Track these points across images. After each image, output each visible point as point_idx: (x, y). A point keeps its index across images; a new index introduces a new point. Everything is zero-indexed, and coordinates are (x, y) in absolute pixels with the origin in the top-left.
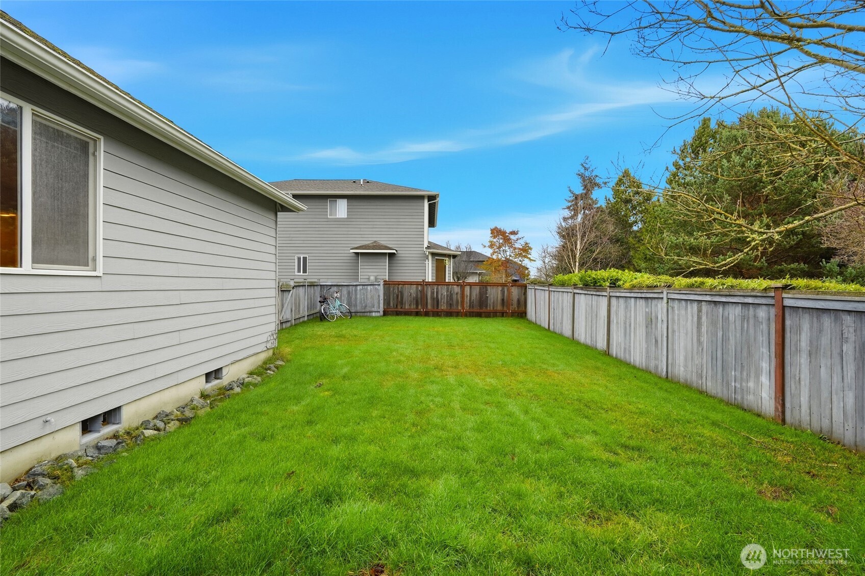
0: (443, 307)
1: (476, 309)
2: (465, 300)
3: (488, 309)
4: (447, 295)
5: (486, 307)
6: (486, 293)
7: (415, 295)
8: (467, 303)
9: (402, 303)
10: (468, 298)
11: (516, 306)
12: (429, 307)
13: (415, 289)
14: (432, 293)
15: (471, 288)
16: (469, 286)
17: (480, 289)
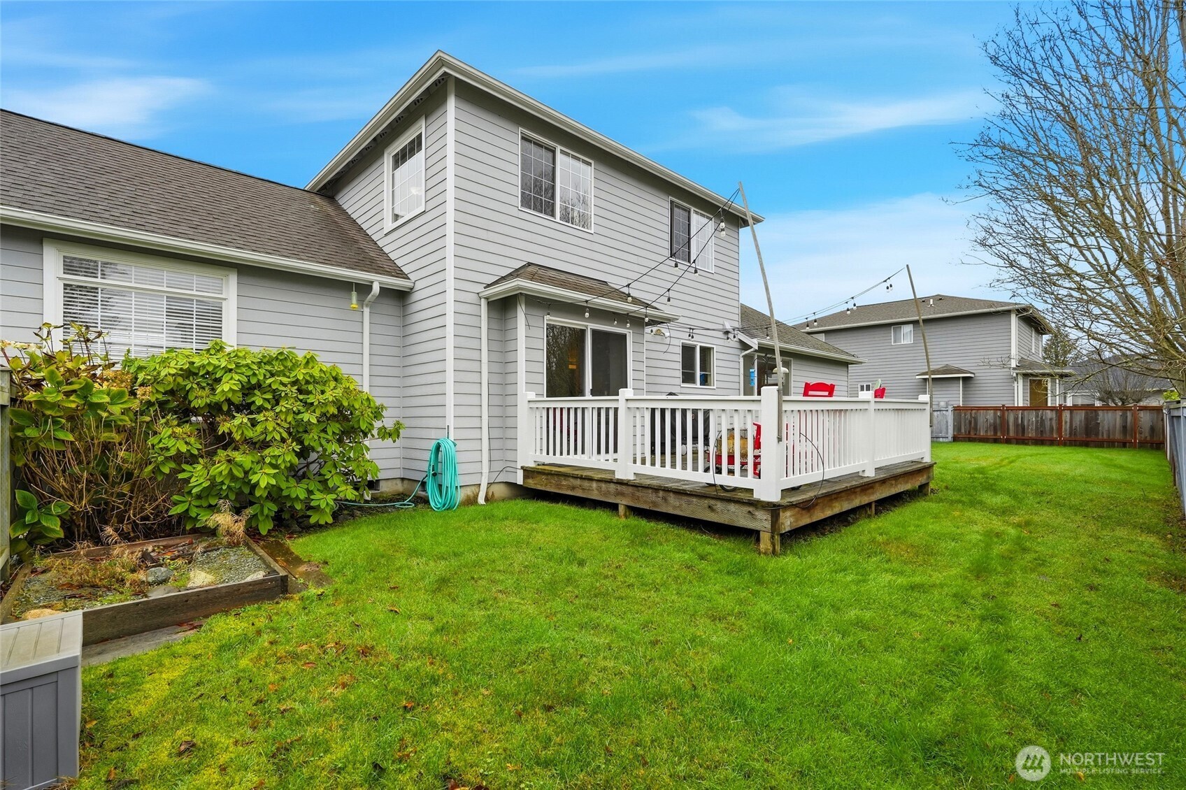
0: (1031, 434)
1: (1084, 437)
2: (1063, 427)
3: (1100, 437)
4: (1037, 422)
5: (1097, 434)
6: (1097, 419)
7: (992, 421)
8: (1066, 430)
9: (976, 429)
10: (1068, 424)
11: (1147, 435)
12: (1012, 434)
13: (992, 415)
14: (1016, 419)
15: (1071, 414)
16: (1068, 411)
17: (1086, 415)
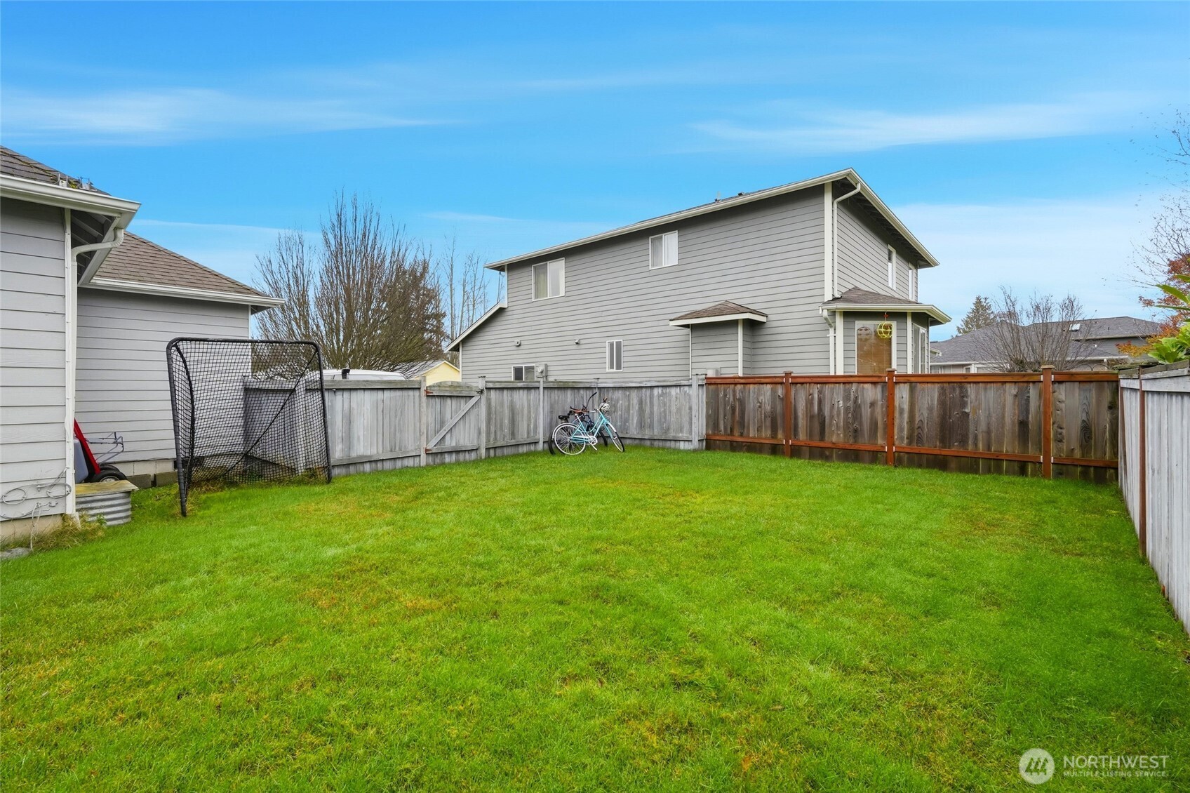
0: (836, 436)
1: (932, 447)
2: (897, 422)
3: (970, 447)
4: (847, 409)
5: (963, 442)
6: (964, 405)
7: (768, 408)
8: (901, 430)
10: (906, 415)
11: (1075, 444)
12: (802, 436)
13: (769, 393)
14: (810, 403)
15: (912, 391)
16: (907, 386)
17: (943, 393)
